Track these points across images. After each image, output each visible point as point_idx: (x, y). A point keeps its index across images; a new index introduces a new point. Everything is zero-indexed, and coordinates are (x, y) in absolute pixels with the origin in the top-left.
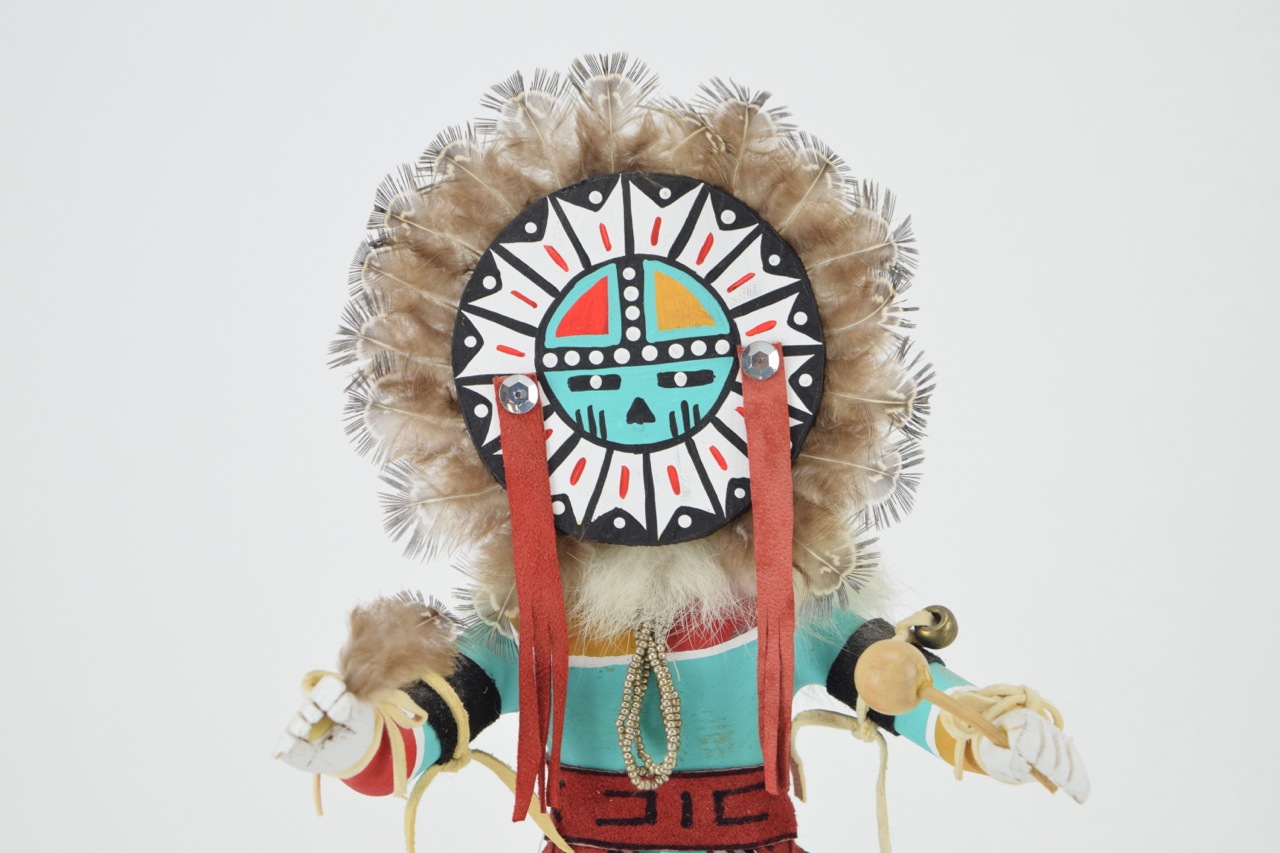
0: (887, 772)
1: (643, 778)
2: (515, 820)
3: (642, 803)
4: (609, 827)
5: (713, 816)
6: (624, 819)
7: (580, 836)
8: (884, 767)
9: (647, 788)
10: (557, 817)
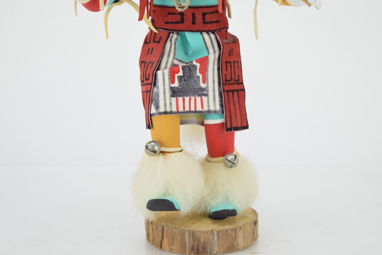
0: (257, 6)
1: (180, 7)
2: (139, 20)
3: (180, 16)
4: (169, 24)
5: (202, 21)
6: (174, 22)
7: (160, 27)
8: (256, 4)
9: (181, 11)
10: (153, 21)
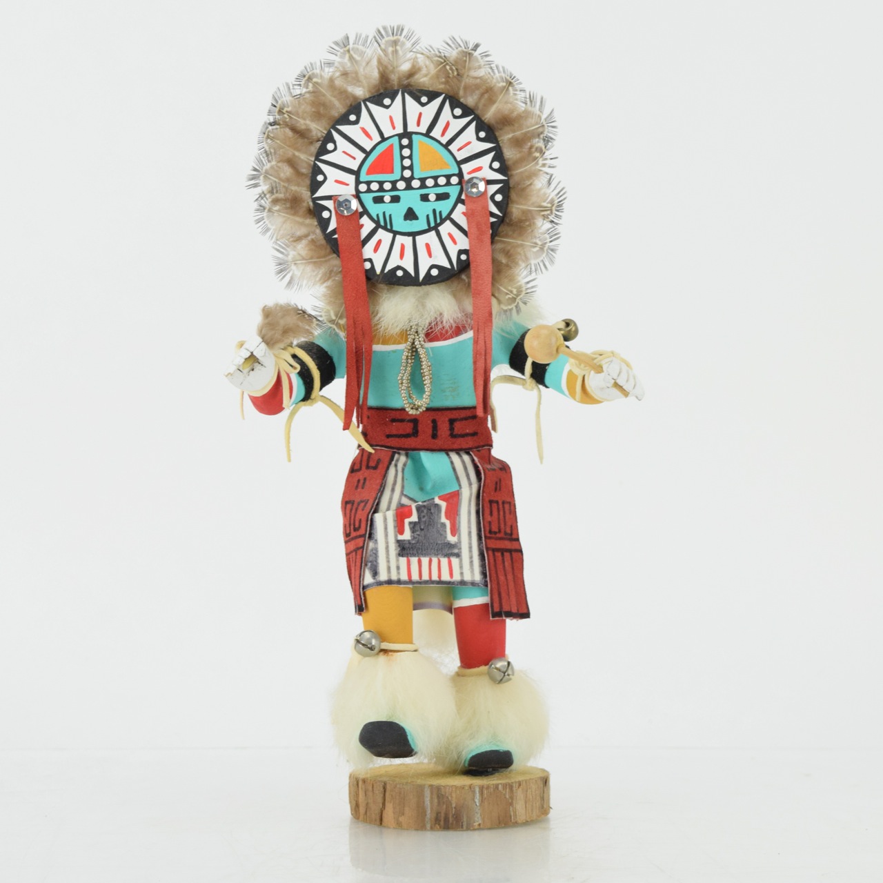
0: (541, 406)
1: (412, 408)
2: (344, 429)
3: (411, 425)
4: (392, 439)
5: (448, 433)
6: (401, 435)
7: (378, 444)
8: (539, 403)
9: (414, 413)
10: (365, 434)
